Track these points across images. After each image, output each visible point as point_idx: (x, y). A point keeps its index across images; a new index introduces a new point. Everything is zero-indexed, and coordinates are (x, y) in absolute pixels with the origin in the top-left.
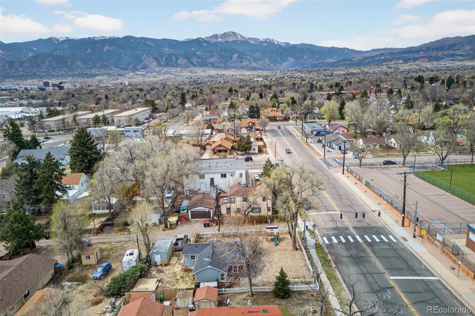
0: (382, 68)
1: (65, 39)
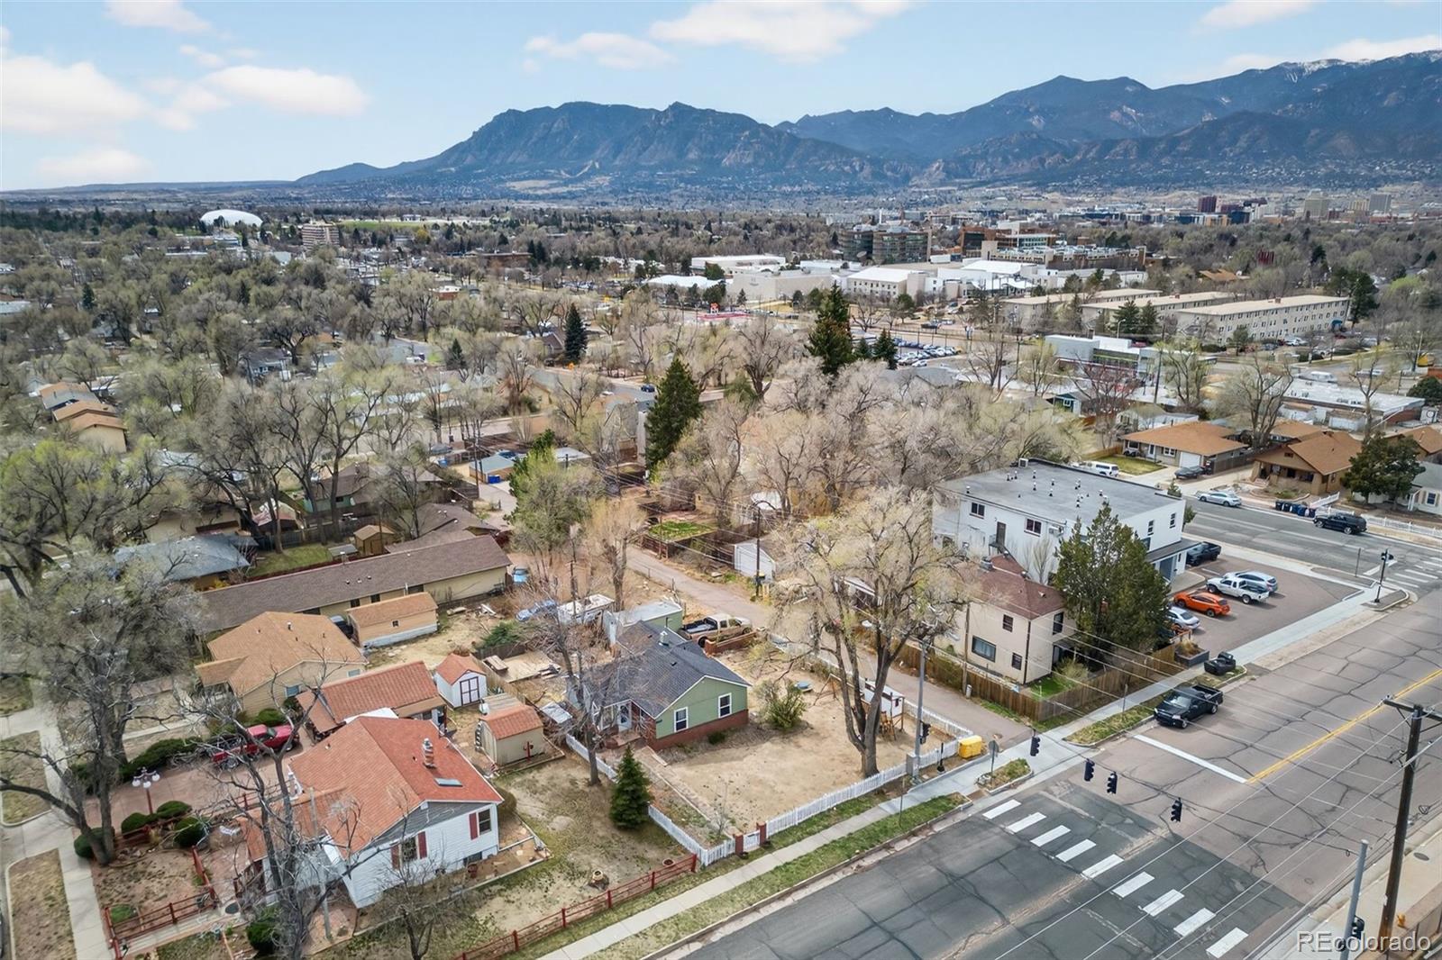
1: (1324, 65)
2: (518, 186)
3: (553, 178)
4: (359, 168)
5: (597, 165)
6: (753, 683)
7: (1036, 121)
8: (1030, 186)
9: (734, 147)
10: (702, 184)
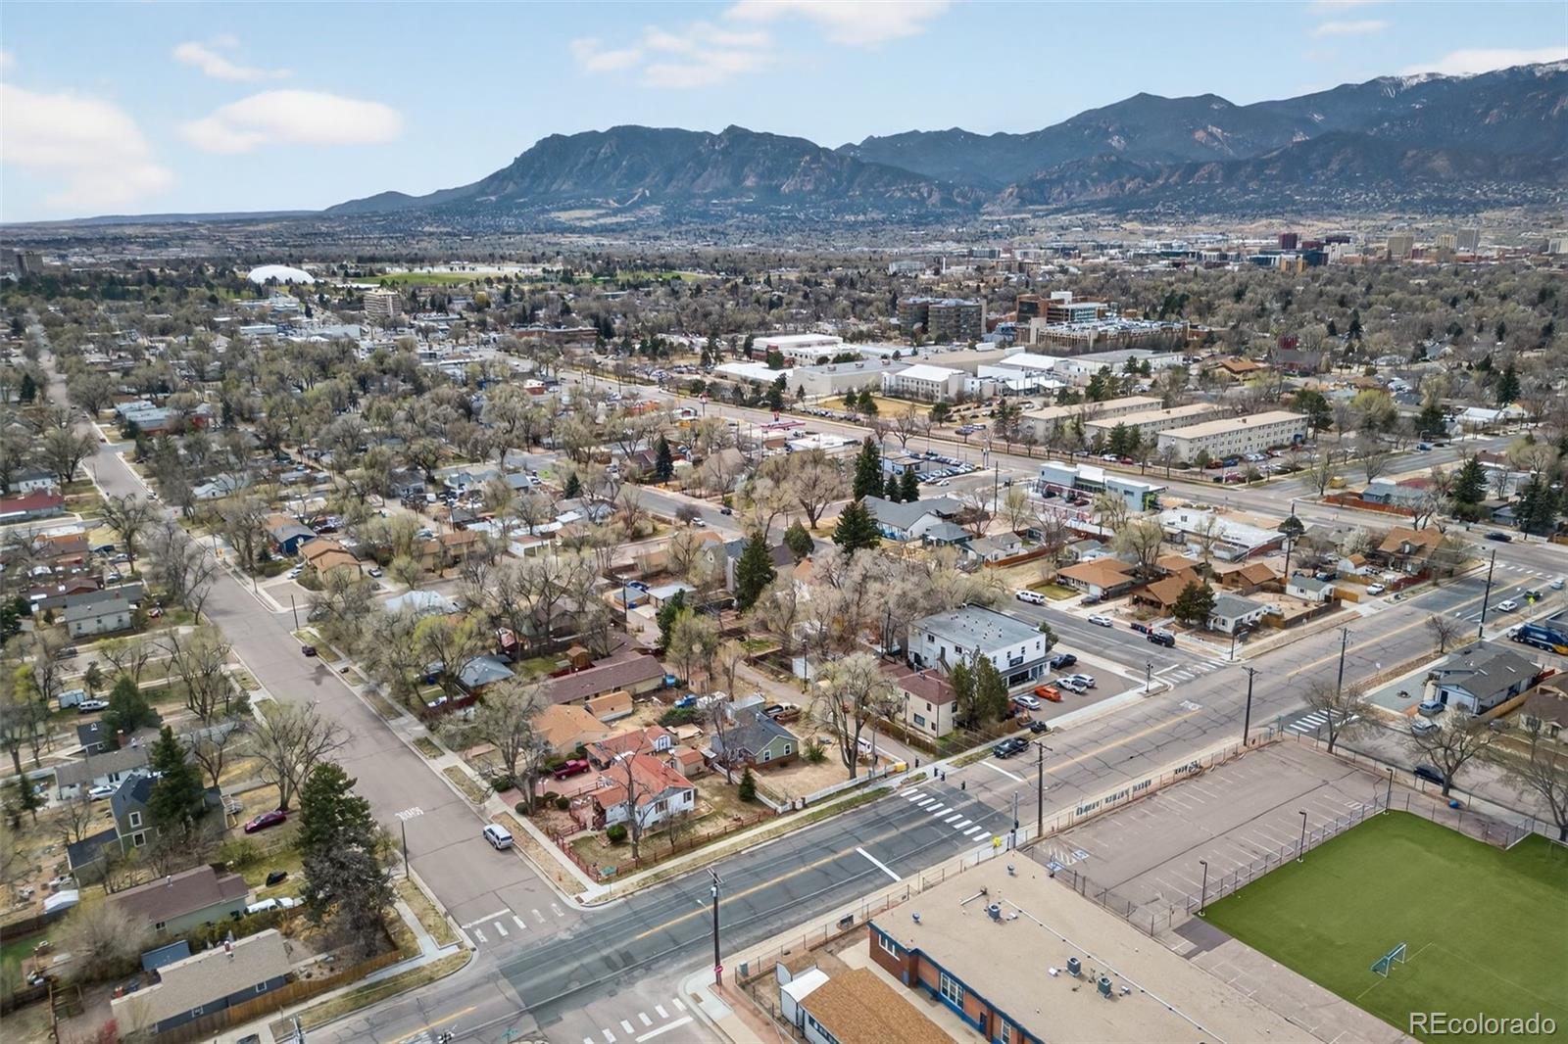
1: (1423, 79)
2: (564, 216)
3: (600, 207)
4: (392, 196)
5: (647, 193)
6: (801, 739)
7: (1116, 142)
8: (1109, 213)
9: (793, 173)
10: (760, 213)
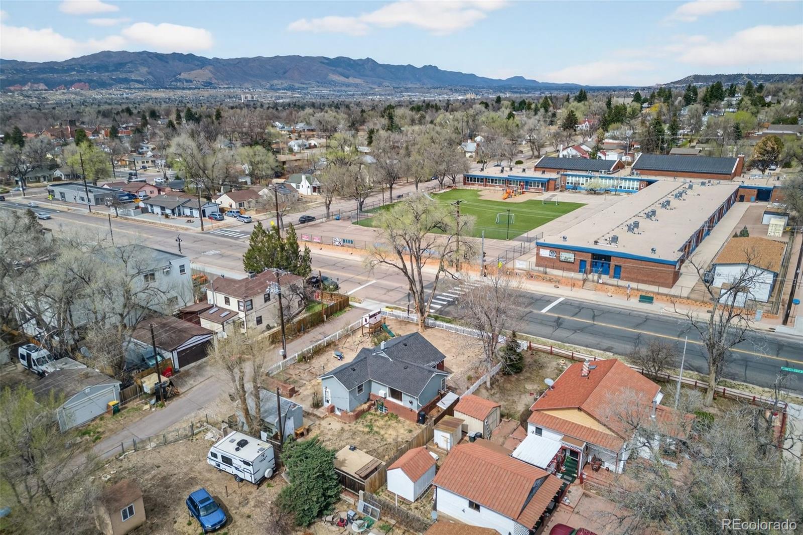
0: (11, 96)
